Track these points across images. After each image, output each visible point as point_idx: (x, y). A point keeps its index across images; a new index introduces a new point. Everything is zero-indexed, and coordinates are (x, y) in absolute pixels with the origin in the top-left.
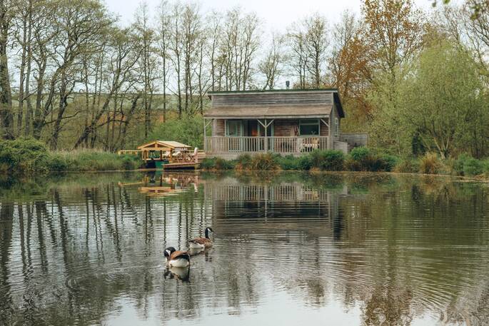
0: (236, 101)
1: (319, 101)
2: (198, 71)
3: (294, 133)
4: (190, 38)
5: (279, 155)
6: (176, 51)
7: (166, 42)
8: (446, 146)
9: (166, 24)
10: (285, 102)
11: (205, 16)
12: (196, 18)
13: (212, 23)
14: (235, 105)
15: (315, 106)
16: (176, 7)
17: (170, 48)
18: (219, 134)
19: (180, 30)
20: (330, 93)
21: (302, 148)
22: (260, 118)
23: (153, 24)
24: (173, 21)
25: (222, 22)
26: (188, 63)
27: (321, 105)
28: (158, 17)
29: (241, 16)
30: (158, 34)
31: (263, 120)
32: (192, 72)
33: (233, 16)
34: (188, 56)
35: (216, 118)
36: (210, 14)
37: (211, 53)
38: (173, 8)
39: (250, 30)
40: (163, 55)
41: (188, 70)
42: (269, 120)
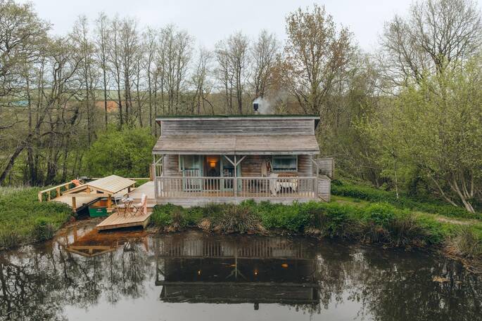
0: (192, 128)
1: (296, 130)
2: (136, 82)
3: (266, 169)
4: (128, 52)
5: (252, 202)
6: (116, 64)
7: (106, 55)
8: (469, 193)
9: (105, 38)
10: (255, 130)
11: (141, 33)
12: (133, 33)
13: (148, 39)
14: (192, 134)
15: (293, 136)
16: (114, 23)
17: (110, 61)
18: (171, 169)
19: (118, 43)
20: (311, 120)
21: (279, 189)
22: (228, 154)
23: (93, 37)
24: (112, 36)
25: (157, 39)
26: (127, 75)
27: (300, 135)
28: (97, 30)
29: (174, 34)
30: (98, 47)
31: (232, 157)
32: (131, 83)
33: (167, 34)
34: (127, 69)
35: (168, 153)
36: (146, 31)
37: (147, 66)
38: (112, 24)
39: (182, 46)
40: (104, 66)
41: (127, 81)
42: (239, 157)
